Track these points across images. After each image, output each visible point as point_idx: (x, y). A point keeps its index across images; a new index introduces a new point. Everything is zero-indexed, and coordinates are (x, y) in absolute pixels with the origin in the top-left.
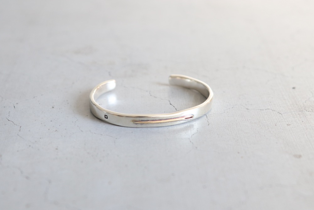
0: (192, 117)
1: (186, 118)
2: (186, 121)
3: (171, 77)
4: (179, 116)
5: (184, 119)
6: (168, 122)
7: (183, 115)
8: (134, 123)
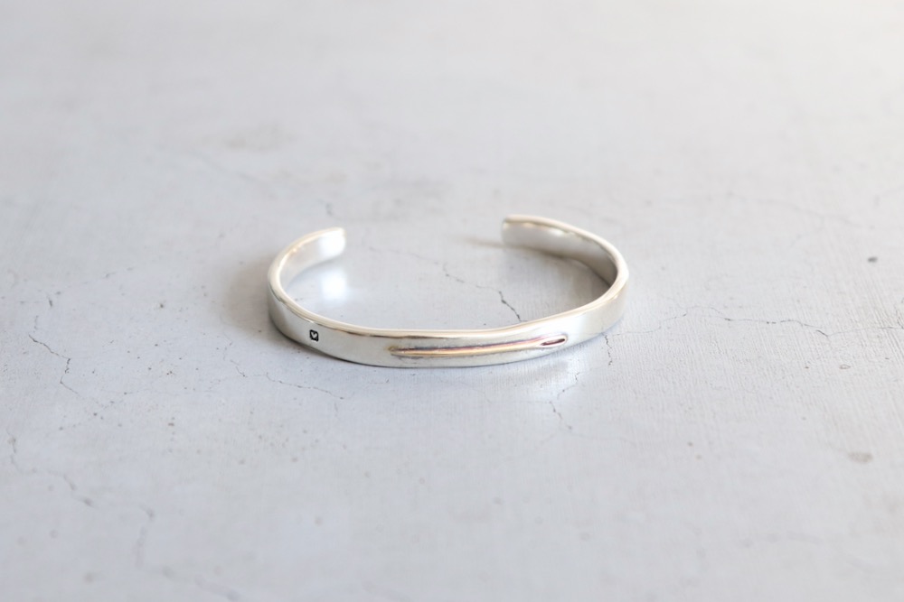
0: (563, 340)
1: (545, 344)
2: (545, 352)
3: (508, 221)
4: (523, 338)
5: (538, 344)
6: (494, 353)
7: (536, 334)
8: (392, 355)
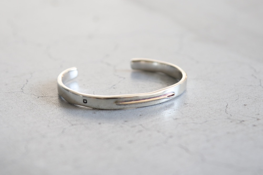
0: (173, 95)
1: (168, 96)
2: (168, 99)
4: (161, 95)
5: (166, 97)
6: (152, 101)
7: (165, 93)
8: (117, 105)
